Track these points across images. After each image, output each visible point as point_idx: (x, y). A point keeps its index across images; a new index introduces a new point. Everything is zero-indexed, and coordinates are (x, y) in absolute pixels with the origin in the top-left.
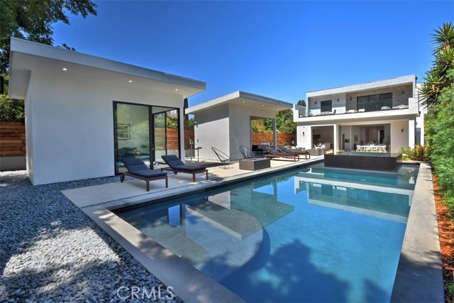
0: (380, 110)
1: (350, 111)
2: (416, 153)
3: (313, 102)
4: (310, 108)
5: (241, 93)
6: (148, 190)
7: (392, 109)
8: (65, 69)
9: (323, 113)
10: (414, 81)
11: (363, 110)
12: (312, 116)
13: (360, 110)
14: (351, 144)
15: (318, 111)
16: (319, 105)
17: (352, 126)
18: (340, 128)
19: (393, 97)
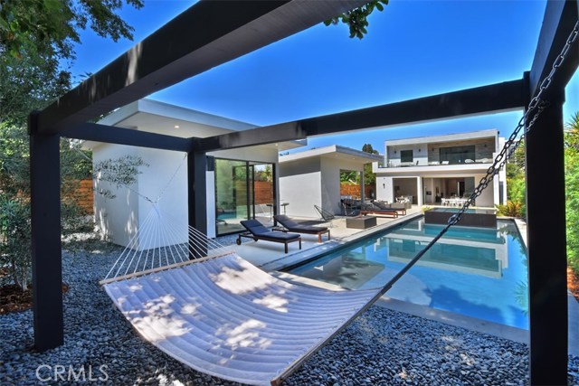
0: (463, 163)
1: (433, 163)
2: (508, 210)
3: (391, 151)
4: (389, 158)
5: (337, 147)
6: (286, 252)
7: (475, 163)
8: (177, 127)
9: (404, 164)
10: (496, 135)
11: (447, 162)
12: (392, 167)
13: (444, 162)
14: (433, 197)
15: (398, 162)
16: (399, 154)
17: (434, 179)
18: (423, 179)
19: (476, 150)
